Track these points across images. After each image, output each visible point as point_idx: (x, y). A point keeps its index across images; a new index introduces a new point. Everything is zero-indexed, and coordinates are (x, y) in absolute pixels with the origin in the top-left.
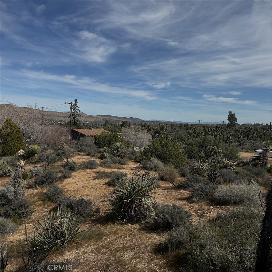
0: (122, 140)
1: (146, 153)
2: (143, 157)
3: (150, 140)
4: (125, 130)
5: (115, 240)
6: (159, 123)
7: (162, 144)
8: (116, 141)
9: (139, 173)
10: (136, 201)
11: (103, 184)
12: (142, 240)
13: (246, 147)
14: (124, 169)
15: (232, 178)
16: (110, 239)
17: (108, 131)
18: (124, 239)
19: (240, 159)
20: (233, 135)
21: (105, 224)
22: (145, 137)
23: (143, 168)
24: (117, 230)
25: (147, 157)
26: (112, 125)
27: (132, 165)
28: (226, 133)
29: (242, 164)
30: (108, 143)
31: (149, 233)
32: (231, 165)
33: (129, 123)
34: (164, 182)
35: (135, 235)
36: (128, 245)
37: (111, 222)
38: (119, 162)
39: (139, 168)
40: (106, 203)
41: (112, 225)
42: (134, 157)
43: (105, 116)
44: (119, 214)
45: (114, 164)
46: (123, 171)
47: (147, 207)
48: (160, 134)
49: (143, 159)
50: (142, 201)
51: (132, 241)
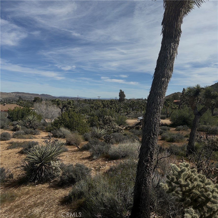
0: (34, 114)
1: (56, 123)
2: (54, 127)
3: (59, 113)
4: (37, 105)
5: (27, 199)
6: (68, 98)
7: (70, 116)
8: (28, 115)
9: (49, 141)
10: (46, 165)
11: (17, 153)
12: (51, 196)
13: (131, 115)
14: (36, 138)
15: (121, 139)
16: (23, 199)
17: (21, 106)
18: (35, 197)
19: (127, 125)
20: (123, 107)
21: (18, 187)
22: (55, 110)
23: (52, 136)
24: (29, 190)
25: (57, 127)
26: (25, 100)
27: (44, 134)
28: (118, 106)
29: (129, 128)
30: (21, 116)
31: (57, 189)
32: (121, 129)
33: (41, 99)
34: (71, 146)
35: (45, 192)
36: (39, 201)
37: (24, 184)
38: (31, 133)
39: (49, 136)
40: (19, 169)
41: (24, 187)
42: (45, 127)
43: (18, 93)
44: (31, 177)
45: (27, 135)
46: (35, 140)
47: (55, 168)
48: (68, 107)
49: (54, 129)
50: (51, 164)
51: (42, 198)
